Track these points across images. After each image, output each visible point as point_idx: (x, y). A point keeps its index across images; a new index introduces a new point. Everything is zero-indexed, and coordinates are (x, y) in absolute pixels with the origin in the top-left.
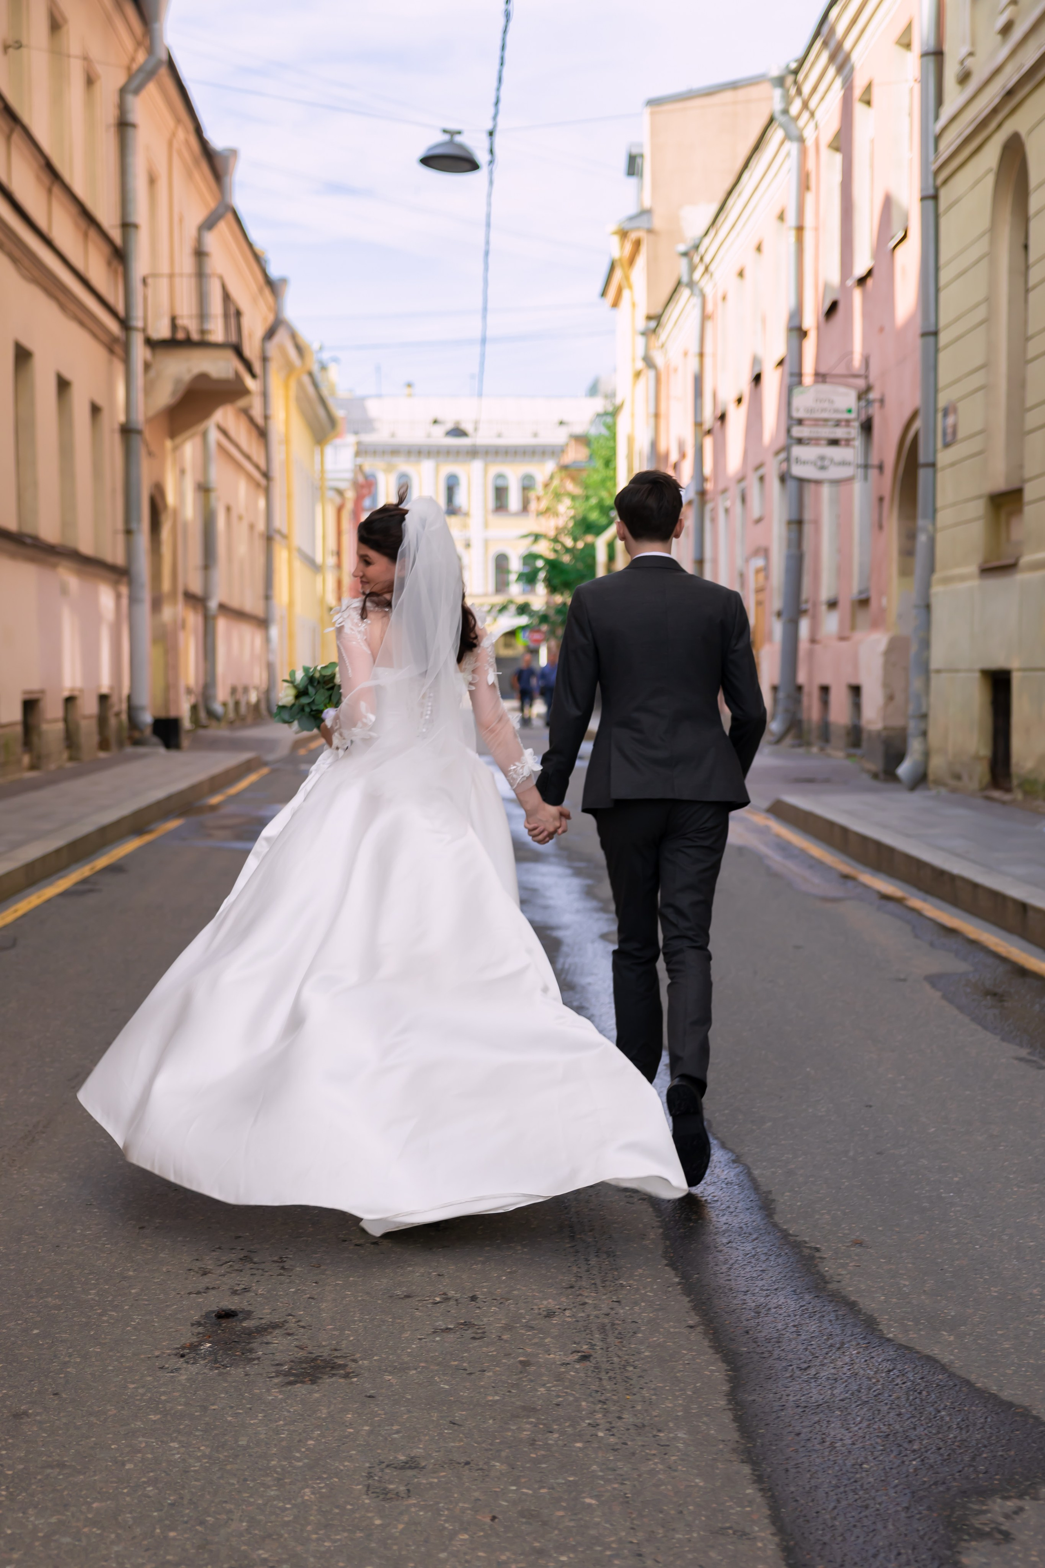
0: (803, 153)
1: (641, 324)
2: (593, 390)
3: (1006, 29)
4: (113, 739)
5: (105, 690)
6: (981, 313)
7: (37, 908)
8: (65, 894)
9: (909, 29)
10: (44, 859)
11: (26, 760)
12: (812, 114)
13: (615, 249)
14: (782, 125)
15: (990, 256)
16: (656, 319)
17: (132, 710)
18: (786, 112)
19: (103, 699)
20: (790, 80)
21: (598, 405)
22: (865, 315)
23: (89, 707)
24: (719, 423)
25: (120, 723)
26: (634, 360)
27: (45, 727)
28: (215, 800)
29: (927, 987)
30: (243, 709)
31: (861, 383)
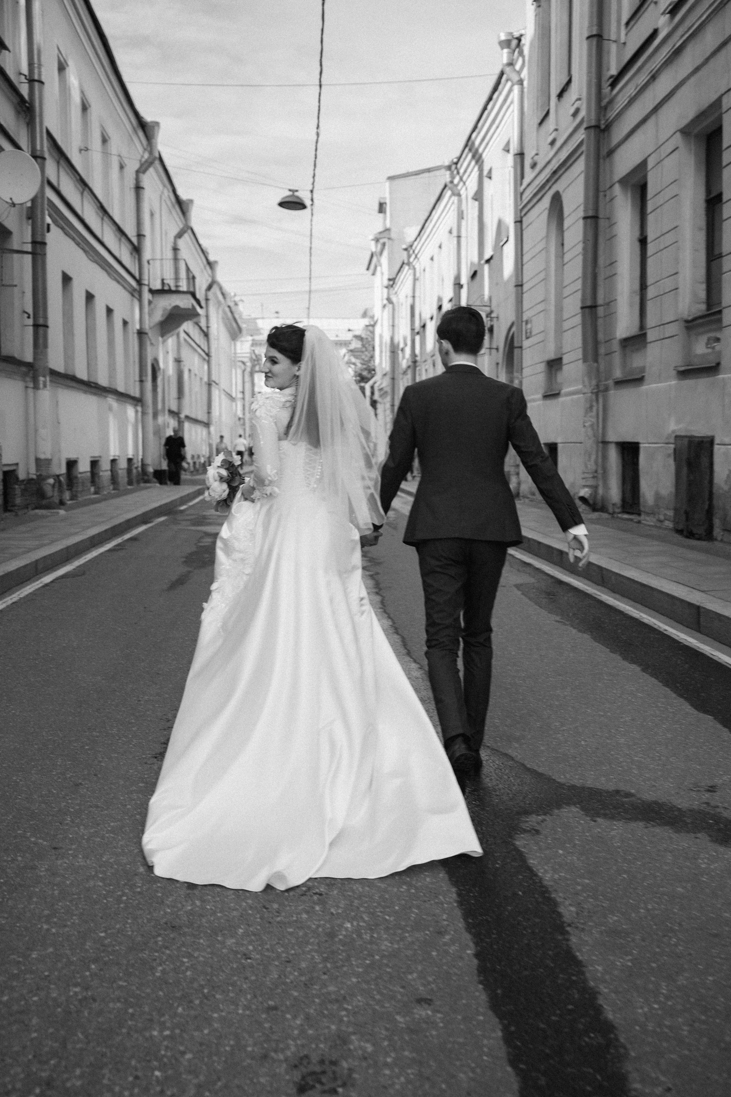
0: (460, 202)
1: (386, 282)
2: (365, 315)
3: (553, 143)
4: (134, 480)
5: (130, 456)
6: (542, 276)
7: (96, 557)
8: (110, 551)
9: (508, 143)
10: (99, 534)
11: (92, 489)
12: (464, 183)
13: (373, 247)
14: (450, 189)
15: (546, 249)
16: (393, 280)
17: (144, 465)
18: (452, 182)
19: (130, 460)
20: (454, 167)
21: (366, 321)
22: (490, 277)
23: (123, 464)
24: (422, 329)
25: (138, 472)
26: (382, 300)
27: (101, 474)
28: (183, 508)
29: (515, 589)
30: (197, 466)
31: (488, 309)
